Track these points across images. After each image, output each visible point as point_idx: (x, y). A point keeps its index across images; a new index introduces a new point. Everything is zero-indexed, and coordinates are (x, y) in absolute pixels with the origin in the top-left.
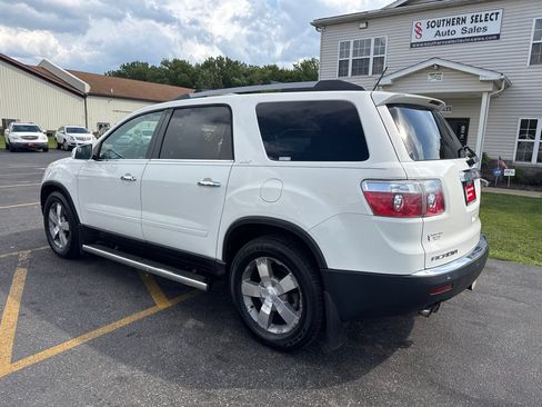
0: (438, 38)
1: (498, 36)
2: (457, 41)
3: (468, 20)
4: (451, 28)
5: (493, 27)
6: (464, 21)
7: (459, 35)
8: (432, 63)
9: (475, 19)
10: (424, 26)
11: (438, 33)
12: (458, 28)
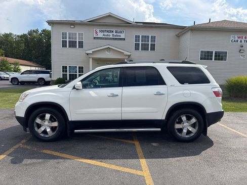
0: (104, 37)
1: (124, 39)
2: (111, 39)
3: (114, 32)
4: (109, 34)
5: (123, 36)
6: (113, 32)
7: (111, 37)
8: (108, 46)
9: (116, 32)
10: (98, 31)
11: (104, 35)
12: (111, 34)
